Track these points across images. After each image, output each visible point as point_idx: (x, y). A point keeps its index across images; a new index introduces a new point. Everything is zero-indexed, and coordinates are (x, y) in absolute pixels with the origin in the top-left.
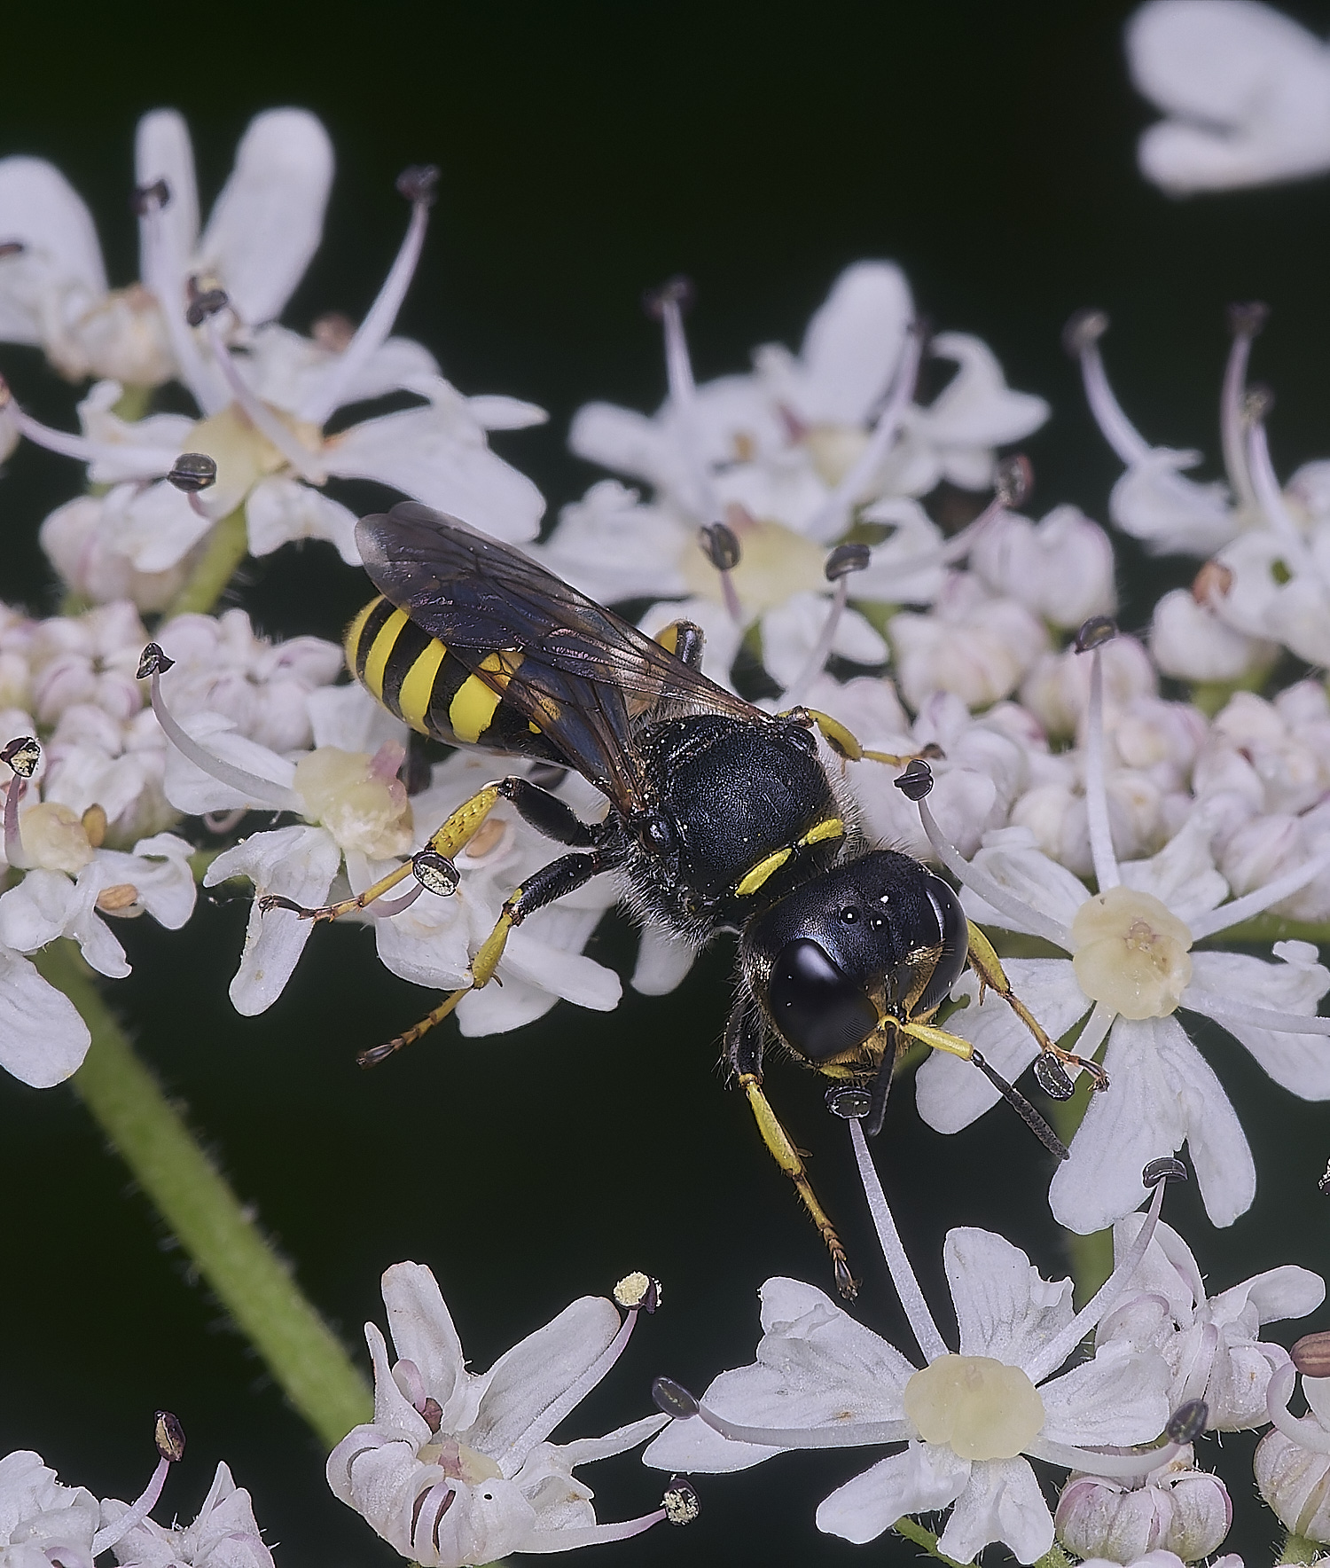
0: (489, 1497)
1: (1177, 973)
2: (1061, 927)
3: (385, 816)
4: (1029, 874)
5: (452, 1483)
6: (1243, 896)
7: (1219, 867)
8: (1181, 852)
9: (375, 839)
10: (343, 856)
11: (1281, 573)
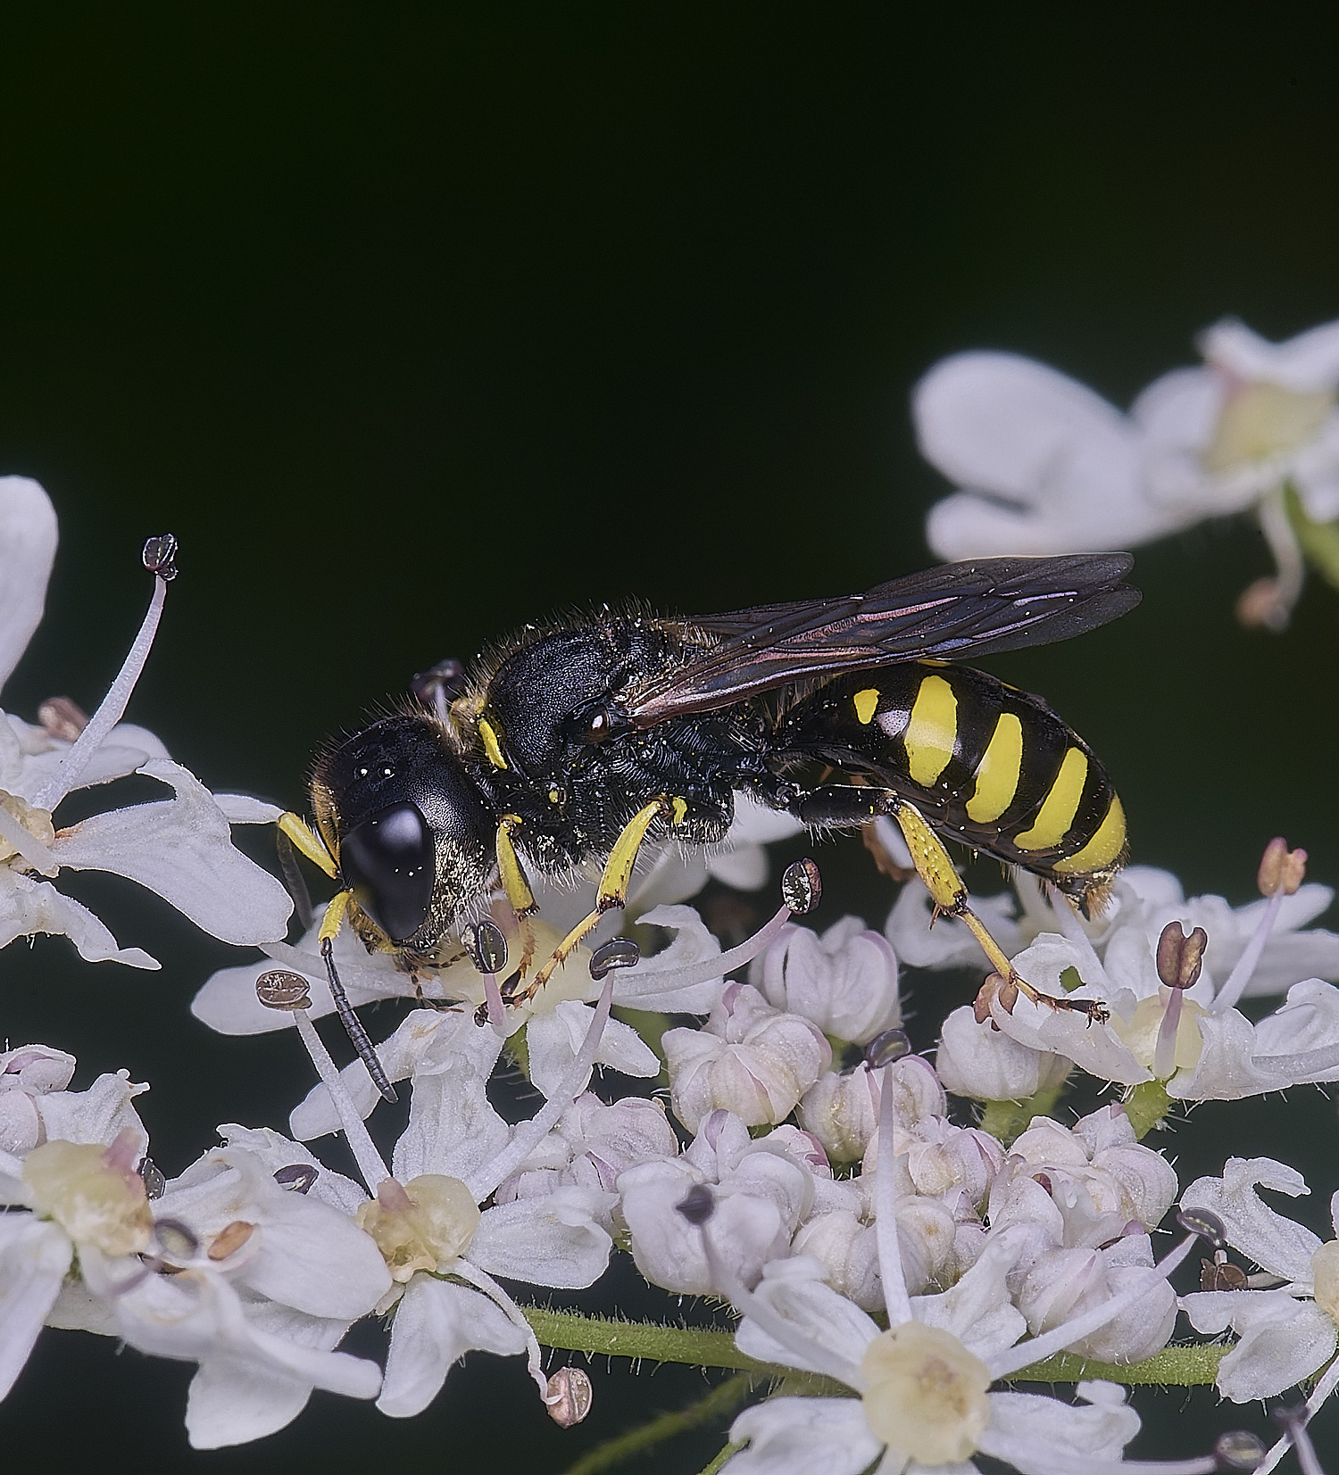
1: (974, 1415)
2: (850, 1365)
3: (121, 1209)
4: (815, 1308)
6: (1043, 1332)
7: (1015, 1303)
8: (976, 1285)
9: (112, 1232)
10: (75, 1251)
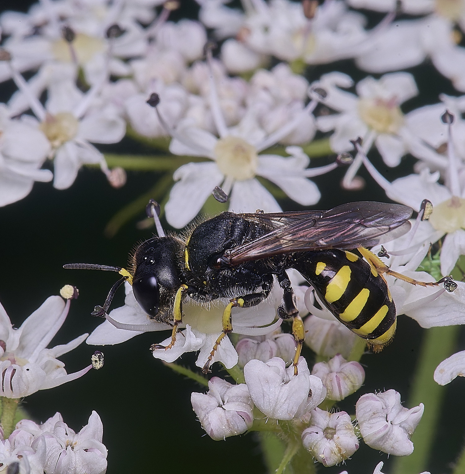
0: (28, 370)
1: (253, 163)
5: (14, 366)
11: (266, 29)
